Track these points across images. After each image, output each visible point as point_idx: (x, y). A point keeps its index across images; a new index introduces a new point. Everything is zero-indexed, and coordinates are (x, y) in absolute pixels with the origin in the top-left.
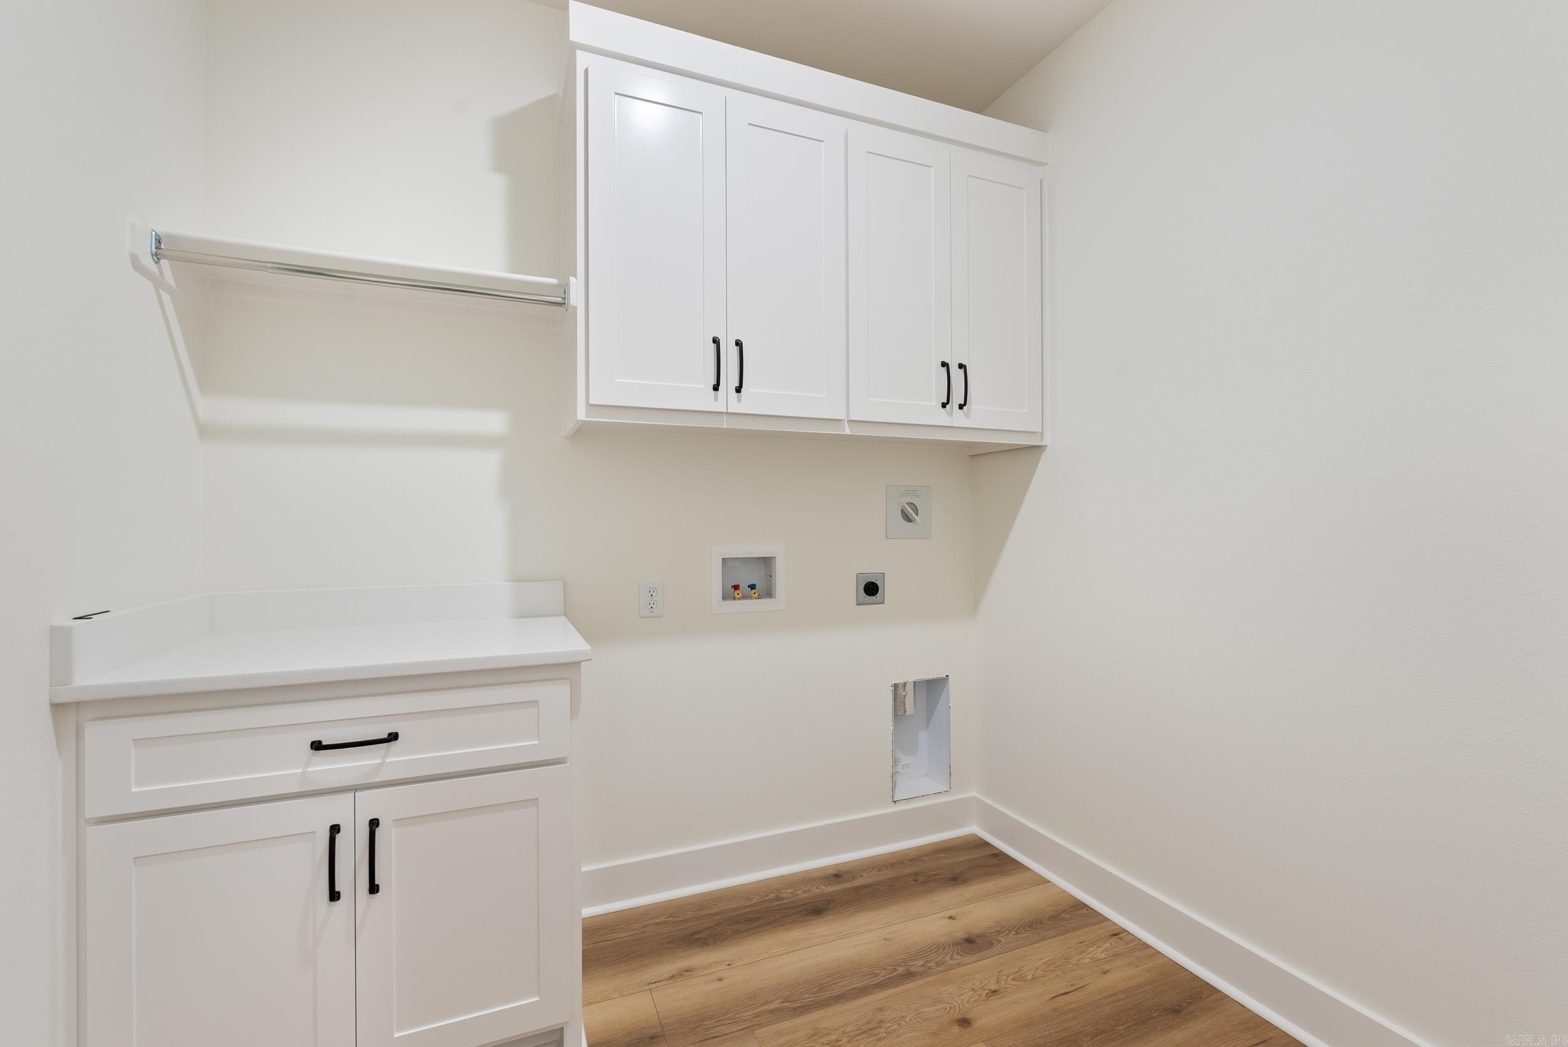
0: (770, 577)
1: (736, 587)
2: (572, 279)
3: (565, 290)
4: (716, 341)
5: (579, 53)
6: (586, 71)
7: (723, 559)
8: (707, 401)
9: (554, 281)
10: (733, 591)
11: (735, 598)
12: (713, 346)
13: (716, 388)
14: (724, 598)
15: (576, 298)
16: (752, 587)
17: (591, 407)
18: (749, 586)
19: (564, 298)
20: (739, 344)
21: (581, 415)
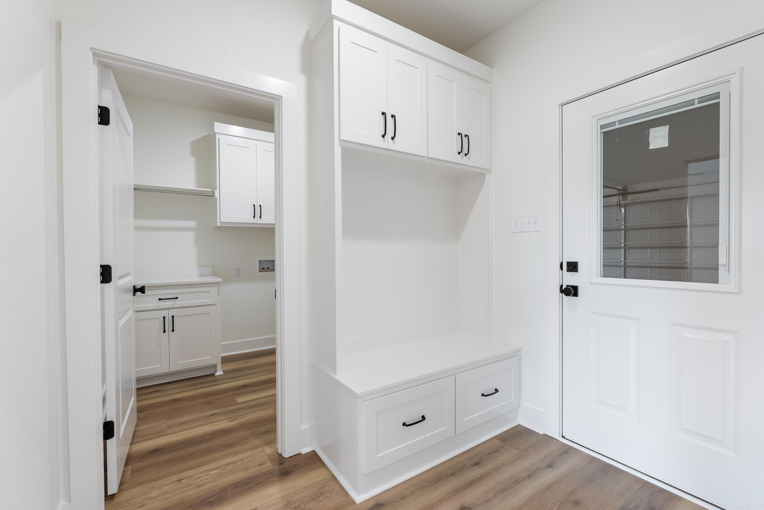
0: (274, 266)
1: (263, 268)
2: (216, 191)
3: (214, 193)
4: (254, 205)
5: (217, 134)
6: (219, 139)
7: (259, 261)
8: (252, 220)
9: (211, 190)
10: (262, 269)
11: (263, 272)
12: (253, 207)
13: (254, 217)
14: (259, 272)
15: (217, 195)
16: (268, 268)
17: (221, 222)
18: (267, 268)
19: (213, 194)
20: (260, 206)
21: (219, 224)
